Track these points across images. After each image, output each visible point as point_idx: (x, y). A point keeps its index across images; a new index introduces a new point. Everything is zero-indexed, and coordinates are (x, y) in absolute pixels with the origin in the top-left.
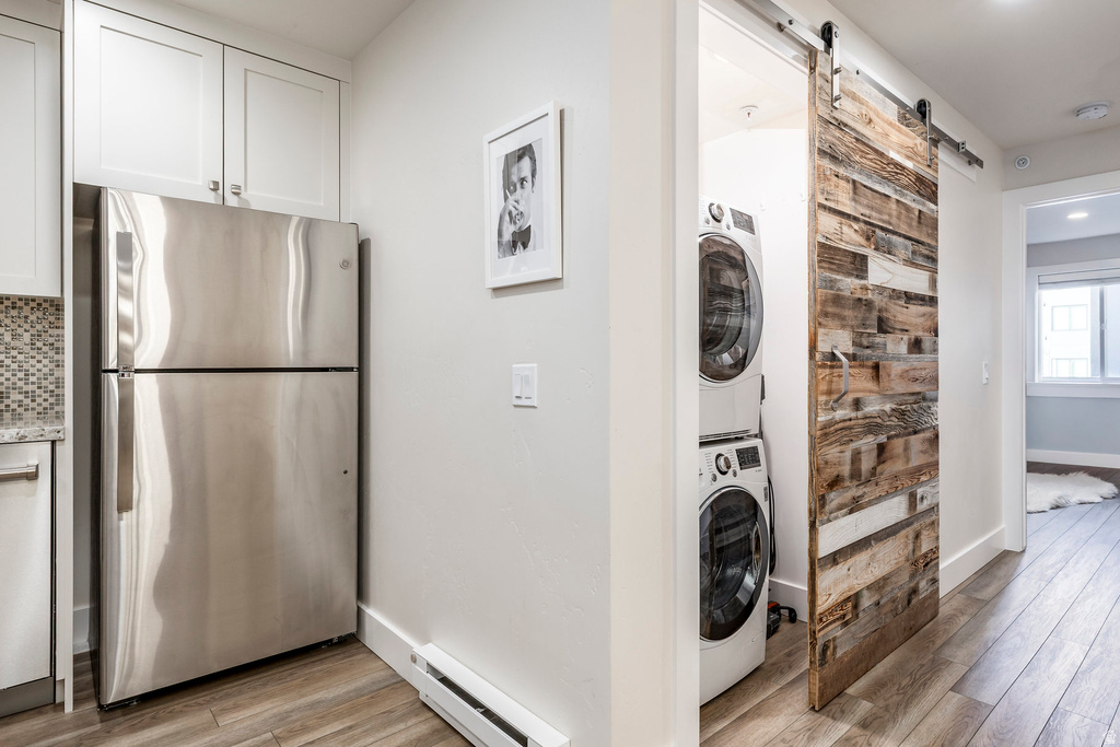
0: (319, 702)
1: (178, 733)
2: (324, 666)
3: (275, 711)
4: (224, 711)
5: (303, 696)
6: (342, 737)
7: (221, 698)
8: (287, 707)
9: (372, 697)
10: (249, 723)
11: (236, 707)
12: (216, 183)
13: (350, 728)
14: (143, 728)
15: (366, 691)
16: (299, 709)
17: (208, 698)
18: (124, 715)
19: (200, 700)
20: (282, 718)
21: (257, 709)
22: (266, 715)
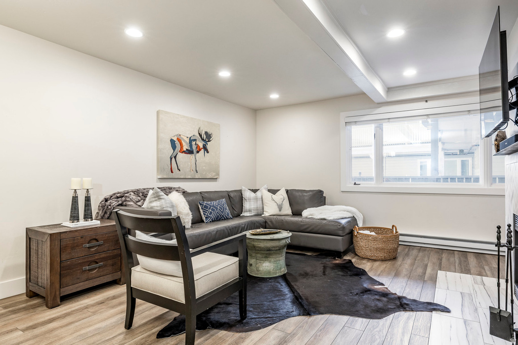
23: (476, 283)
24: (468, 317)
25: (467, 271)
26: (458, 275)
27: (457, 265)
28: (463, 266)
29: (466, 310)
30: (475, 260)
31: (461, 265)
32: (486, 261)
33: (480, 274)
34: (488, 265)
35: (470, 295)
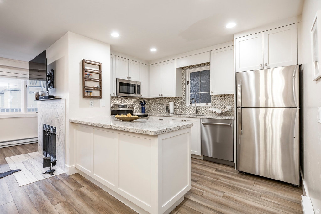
0: (277, 195)
1: (246, 182)
2: (286, 189)
3: (266, 190)
4: (257, 184)
5: (275, 191)
6: (275, 205)
7: (258, 181)
8: (269, 191)
9: (291, 203)
10: (259, 189)
11: (260, 185)
12: (261, 65)
13: (279, 204)
14: (242, 178)
15: (291, 200)
16: (271, 193)
17: (256, 180)
18: (242, 174)
19: (254, 179)
20: (266, 192)
21: (263, 187)
22: (263, 190)
23: (26, 156)
24: (30, 169)
25: (20, 153)
26: (16, 156)
27: (13, 153)
28: (17, 153)
29: (28, 167)
30: (21, 148)
31: (15, 152)
32: (27, 147)
33: (26, 153)
34: (28, 148)
35: (26, 161)
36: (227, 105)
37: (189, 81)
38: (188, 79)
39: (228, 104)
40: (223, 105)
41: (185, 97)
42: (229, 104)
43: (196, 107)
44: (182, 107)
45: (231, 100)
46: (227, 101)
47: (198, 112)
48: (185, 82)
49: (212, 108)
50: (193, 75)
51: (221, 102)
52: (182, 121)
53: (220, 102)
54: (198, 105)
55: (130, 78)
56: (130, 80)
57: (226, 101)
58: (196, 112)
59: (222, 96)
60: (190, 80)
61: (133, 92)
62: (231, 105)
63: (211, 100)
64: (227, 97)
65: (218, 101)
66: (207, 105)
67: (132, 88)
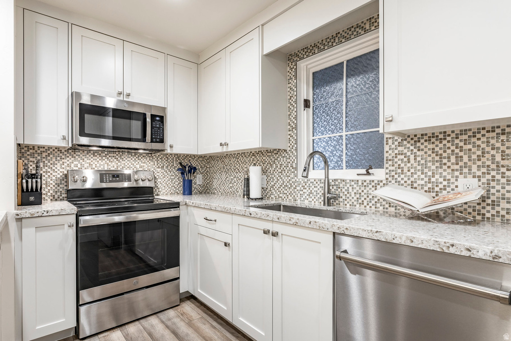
36: (457, 173)
37: (311, 99)
38: (305, 91)
39: (463, 169)
40: (437, 176)
41: (296, 150)
42: (466, 170)
43: (328, 184)
44: (286, 179)
45: (479, 153)
46: (459, 158)
47: (335, 198)
48: (296, 102)
49: (386, 188)
50: (323, 78)
51: (429, 164)
52: (266, 232)
53: (423, 162)
54: (334, 174)
55: (128, 95)
56: (130, 99)
57: (453, 159)
58: (329, 199)
59: (433, 140)
60: (314, 94)
61: (140, 137)
62: (479, 173)
63: (386, 155)
64: (457, 141)
65: (412, 161)
66: (368, 173)
67: (136, 125)
